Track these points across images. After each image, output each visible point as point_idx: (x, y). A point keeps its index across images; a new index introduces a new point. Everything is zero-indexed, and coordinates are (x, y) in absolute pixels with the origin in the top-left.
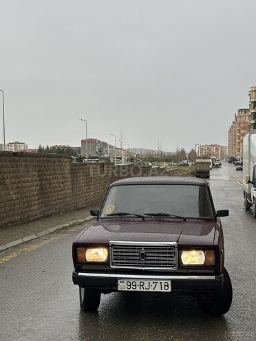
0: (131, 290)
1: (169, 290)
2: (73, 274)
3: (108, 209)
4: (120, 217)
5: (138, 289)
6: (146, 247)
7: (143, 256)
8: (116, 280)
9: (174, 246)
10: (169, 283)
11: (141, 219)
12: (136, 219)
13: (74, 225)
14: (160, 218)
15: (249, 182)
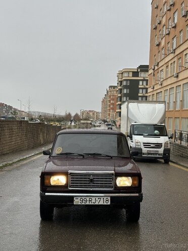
0: (83, 204)
1: (109, 203)
2: (41, 194)
3: (58, 150)
4: (66, 156)
5: (88, 203)
6: (94, 175)
7: (92, 181)
8: (73, 197)
9: (112, 174)
10: (109, 198)
11: (82, 157)
12: (79, 157)
13: (6, 165)
14: (95, 156)
15: (128, 136)
